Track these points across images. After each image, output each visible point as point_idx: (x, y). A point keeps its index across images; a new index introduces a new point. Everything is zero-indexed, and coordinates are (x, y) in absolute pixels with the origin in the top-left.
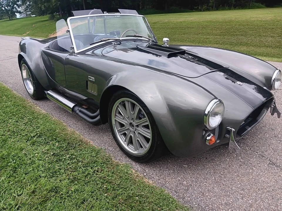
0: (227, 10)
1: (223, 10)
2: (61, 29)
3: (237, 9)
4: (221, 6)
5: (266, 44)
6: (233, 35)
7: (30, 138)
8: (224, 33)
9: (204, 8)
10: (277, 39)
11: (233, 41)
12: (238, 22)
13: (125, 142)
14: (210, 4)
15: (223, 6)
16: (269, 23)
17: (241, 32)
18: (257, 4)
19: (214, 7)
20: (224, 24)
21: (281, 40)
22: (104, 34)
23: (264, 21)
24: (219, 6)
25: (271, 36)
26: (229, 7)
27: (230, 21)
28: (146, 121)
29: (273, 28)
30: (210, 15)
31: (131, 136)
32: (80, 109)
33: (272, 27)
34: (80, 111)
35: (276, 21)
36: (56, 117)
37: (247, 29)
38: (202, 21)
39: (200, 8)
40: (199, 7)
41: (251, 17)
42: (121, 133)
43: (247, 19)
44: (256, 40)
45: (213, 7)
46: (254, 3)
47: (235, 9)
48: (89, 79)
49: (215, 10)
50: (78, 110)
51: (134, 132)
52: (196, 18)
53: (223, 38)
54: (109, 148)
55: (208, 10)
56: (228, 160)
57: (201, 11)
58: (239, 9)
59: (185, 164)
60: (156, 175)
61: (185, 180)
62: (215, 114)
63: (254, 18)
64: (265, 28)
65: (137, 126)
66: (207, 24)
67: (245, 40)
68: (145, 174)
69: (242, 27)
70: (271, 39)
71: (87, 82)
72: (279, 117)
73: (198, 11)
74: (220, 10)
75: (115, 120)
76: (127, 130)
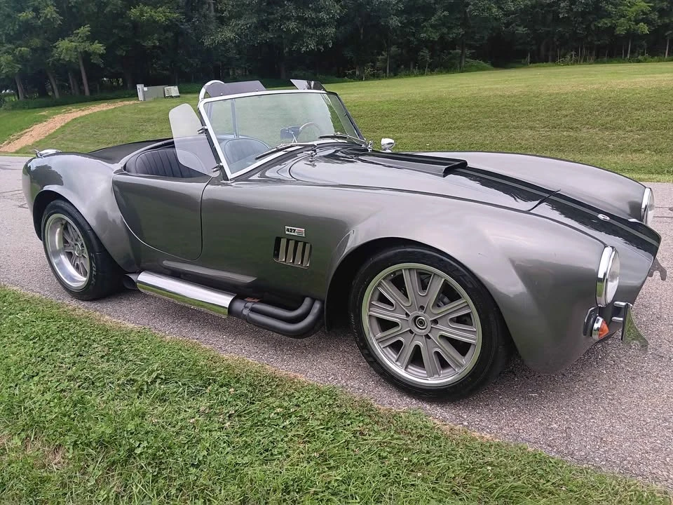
0: (416, 76)
1: (408, 75)
2: (27, 130)
3: (437, 74)
4: (402, 67)
5: (523, 142)
6: (450, 128)
7: (145, 388)
8: (431, 124)
9: (366, 72)
10: (542, 132)
11: (454, 141)
12: (455, 100)
13: (398, 363)
14: (378, 64)
15: (407, 67)
16: (519, 100)
17: (465, 121)
18: (475, 62)
19: (388, 71)
20: (426, 106)
21: (549, 133)
22: (232, 137)
23: (508, 97)
24: (399, 66)
25: (530, 127)
26: (419, 69)
27: (440, 100)
28: (465, 305)
29: (530, 111)
30: (388, 86)
31: (417, 347)
32: (250, 305)
33: (528, 107)
34: (253, 310)
35: (533, 95)
36: (171, 333)
37: (478, 114)
38: (379, 102)
39: (357, 73)
40: (355, 72)
41: (480, 89)
42: (384, 344)
43: (472, 94)
44: (500, 137)
45: (385, 72)
46: (467, 60)
47: (432, 74)
48: (287, 233)
49: (391, 77)
50: (245, 307)
51: (427, 337)
52: (362, 95)
53: (430, 136)
54: (351, 383)
55: (375, 76)
56: (605, 372)
57: (361, 79)
58: (440, 72)
59: (532, 392)
60: (489, 420)
61: (552, 421)
62: (613, 276)
63: (486, 90)
64: (515, 112)
65: (435, 322)
66: (390, 106)
67: (478, 138)
68: (466, 423)
69: (467, 111)
70: (530, 132)
71: (278, 240)
72: (663, 278)
73: (355, 80)
74: (401, 77)
75: (370, 316)
76: (403, 335)
